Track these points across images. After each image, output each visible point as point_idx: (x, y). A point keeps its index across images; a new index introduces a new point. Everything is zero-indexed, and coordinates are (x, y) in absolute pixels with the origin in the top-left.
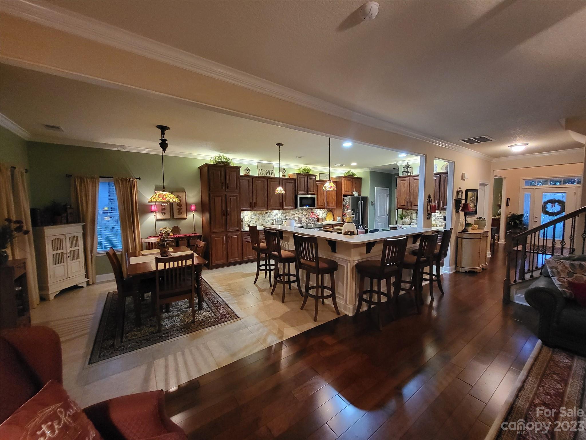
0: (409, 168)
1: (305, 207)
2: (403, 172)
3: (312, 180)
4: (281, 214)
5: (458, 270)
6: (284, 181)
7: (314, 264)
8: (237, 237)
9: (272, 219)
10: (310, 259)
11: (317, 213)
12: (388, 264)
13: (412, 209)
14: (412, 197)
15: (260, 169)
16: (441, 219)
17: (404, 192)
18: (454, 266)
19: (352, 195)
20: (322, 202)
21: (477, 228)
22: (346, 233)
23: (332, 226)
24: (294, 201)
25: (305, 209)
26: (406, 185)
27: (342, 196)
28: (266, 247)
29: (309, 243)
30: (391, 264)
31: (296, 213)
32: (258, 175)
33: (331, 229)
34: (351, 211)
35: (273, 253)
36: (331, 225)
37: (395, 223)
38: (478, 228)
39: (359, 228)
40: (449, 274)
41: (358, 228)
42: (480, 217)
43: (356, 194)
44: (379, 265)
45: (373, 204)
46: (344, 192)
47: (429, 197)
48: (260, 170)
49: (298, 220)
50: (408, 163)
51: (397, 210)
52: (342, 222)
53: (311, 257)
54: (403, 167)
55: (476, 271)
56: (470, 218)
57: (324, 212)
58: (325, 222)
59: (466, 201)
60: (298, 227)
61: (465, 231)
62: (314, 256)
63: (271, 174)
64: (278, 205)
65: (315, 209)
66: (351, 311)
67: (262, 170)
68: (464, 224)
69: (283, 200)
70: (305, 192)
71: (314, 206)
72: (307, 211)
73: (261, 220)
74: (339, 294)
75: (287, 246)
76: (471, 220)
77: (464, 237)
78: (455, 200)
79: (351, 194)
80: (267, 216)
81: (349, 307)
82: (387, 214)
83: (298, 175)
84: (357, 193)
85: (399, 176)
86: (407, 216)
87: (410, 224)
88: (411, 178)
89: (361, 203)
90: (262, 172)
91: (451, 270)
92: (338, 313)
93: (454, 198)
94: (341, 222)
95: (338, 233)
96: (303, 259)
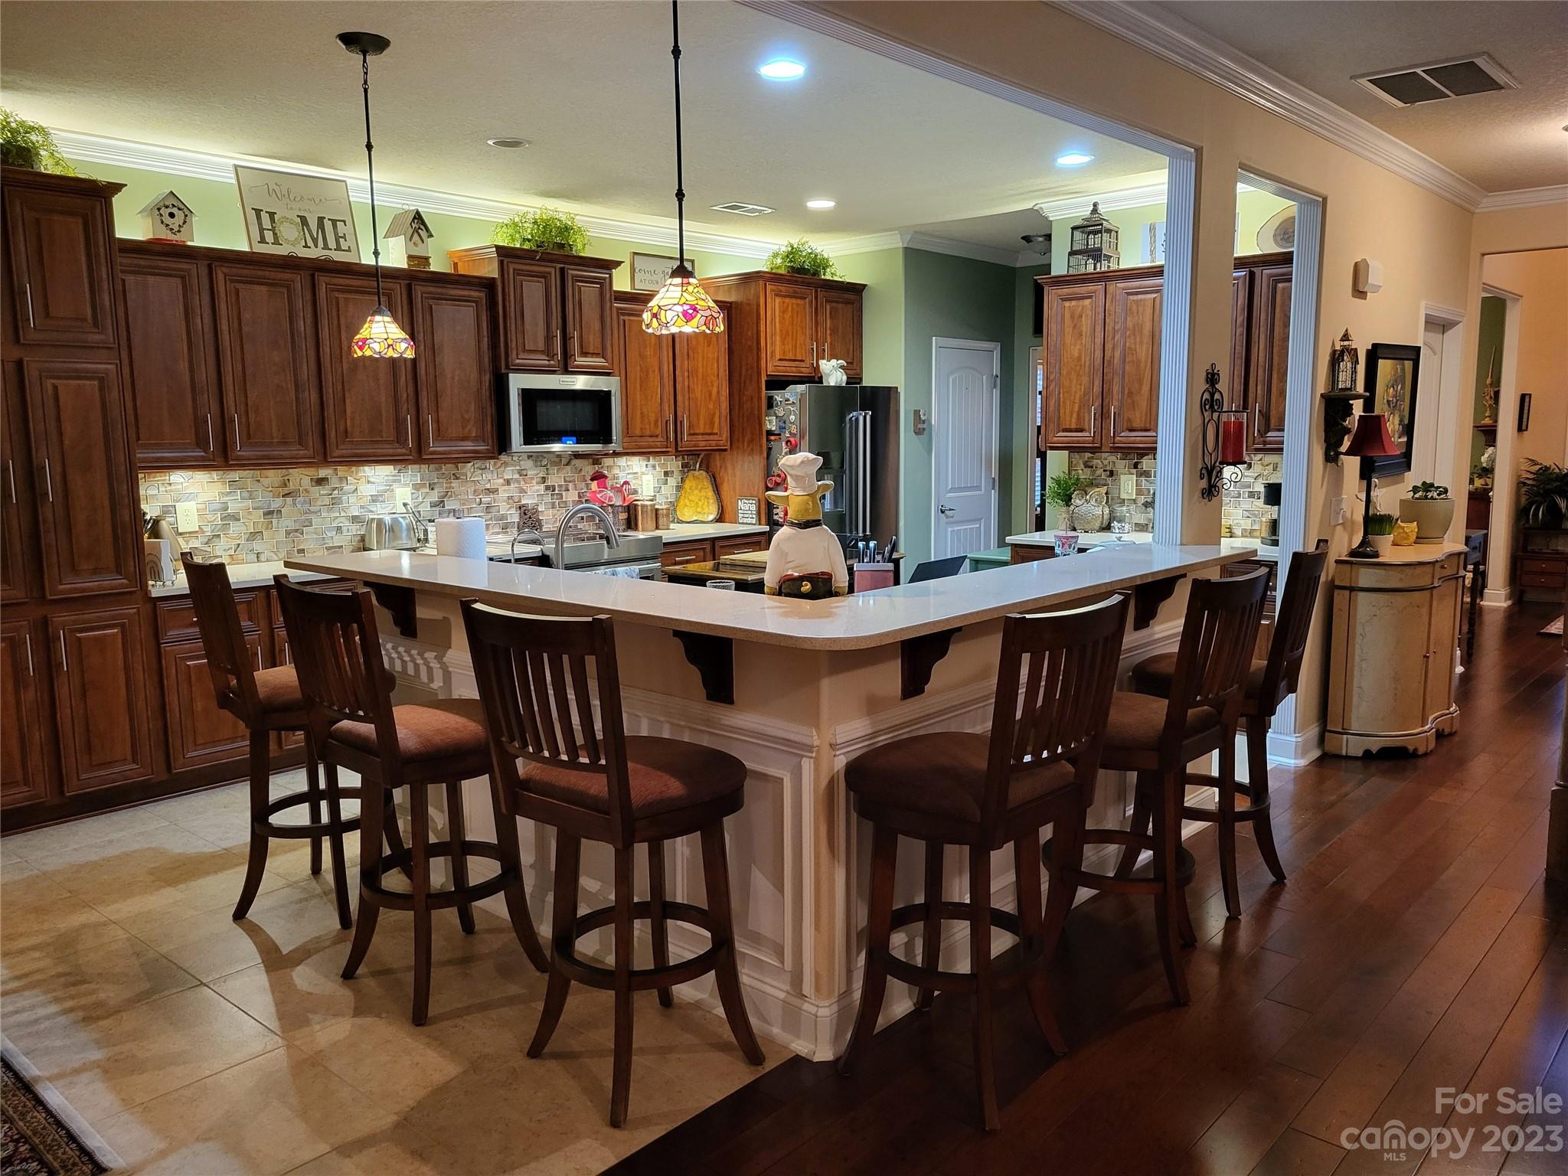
0: (1100, 232)
1: (556, 447)
2: (1072, 253)
3: (589, 292)
4: (416, 487)
5: (1328, 748)
6: (419, 290)
7: (597, 785)
8: (123, 633)
9: (355, 519)
10: (572, 749)
11: (629, 478)
12: (1028, 758)
13: (1115, 450)
14: (1116, 389)
15: (258, 212)
16: (1252, 495)
17: (1079, 358)
18: (1313, 731)
19: (814, 378)
20: (652, 419)
21: (1413, 537)
22: (789, 588)
23: (712, 547)
24: (490, 410)
25: (559, 456)
26: (1086, 325)
27: (759, 382)
28: (298, 695)
29: (565, 658)
30: (1045, 754)
31: (508, 482)
32: (247, 249)
33: (704, 568)
34: (812, 456)
35: (345, 724)
36: (708, 546)
37: (1031, 521)
38: (1420, 539)
39: (859, 556)
40: (1295, 773)
41: (850, 551)
42: (1424, 483)
43: (833, 373)
44: (980, 762)
45: (921, 426)
46: (772, 364)
47: (1212, 378)
48: (259, 217)
49: (516, 519)
50: (1095, 205)
51: (1042, 455)
52: (767, 528)
53: (580, 740)
54: (1074, 229)
55: (1411, 748)
56: (1384, 490)
57: (666, 474)
58: (672, 526)
59: (1369, 405)
60: (509, 561)
61: (1363, 553)
62: (599, 736)
63: (332, 244)
64: (388, 431)
65: (616, 454)
66: (826, 1032)
67: (272, 215)
68: (1359, 516)
69: (424, 403)
70: (551, 355)
71: (608, 440)
72: (568, 468)
73: (287, 522)
74: (756, 939)
75: (438, 674)
76: (1389, 497)
77: (1362, 583)
78: (1322, 395)
79: (806, 371)
80: (327, 500)
81: (813, 1010)
82: (994, 478)
83: (506, 260)
84: (842, 367)
85: (1053, 273)
86: (1092, 484)
87: (1107, 528)
88: (1112, 287)
89: (863, 418)
90: (273, 230)
91: (1303, 751)
92: (750, 1048)
93: (1321, 389)
94: (760, 524)
95: (742, 586)
96: (528, 757)
